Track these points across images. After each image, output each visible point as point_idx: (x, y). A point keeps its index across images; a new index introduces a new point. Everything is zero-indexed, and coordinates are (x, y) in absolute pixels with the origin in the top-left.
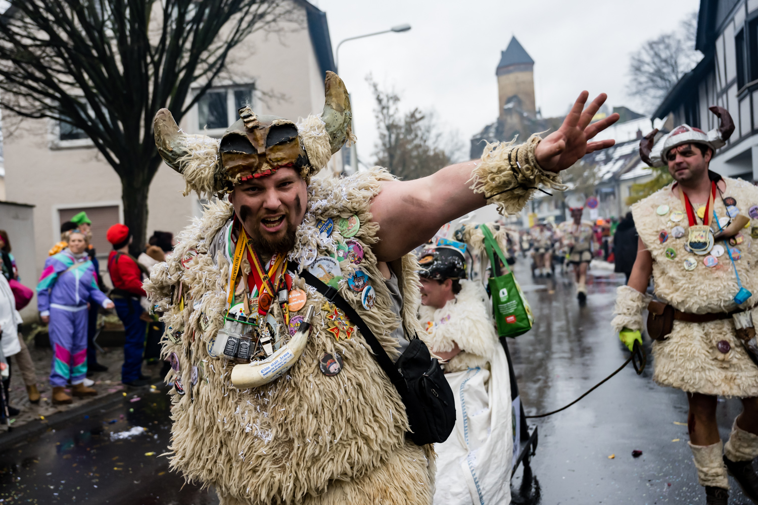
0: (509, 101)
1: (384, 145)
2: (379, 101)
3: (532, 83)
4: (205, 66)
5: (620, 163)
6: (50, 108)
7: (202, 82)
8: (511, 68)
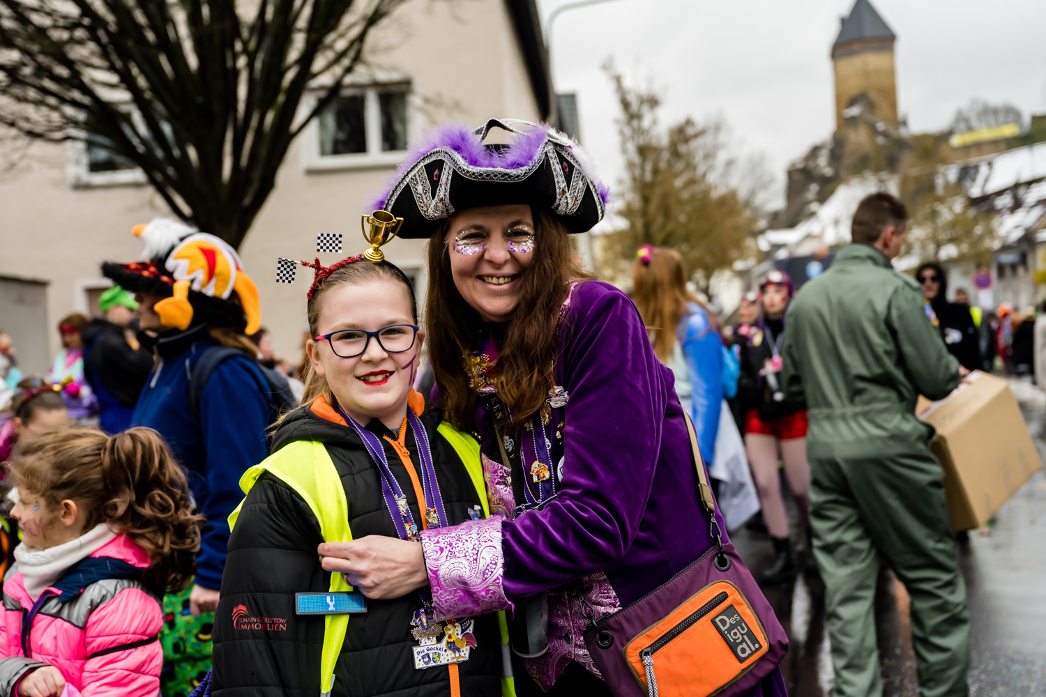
0: (852, 102)
1: (634, 179)
2: (626, 104)
3: (891, 73)
4: (330, 55)
5: (1037, 212)
6: (75, 123)
7: (326, 80)
8: (857, 47)
